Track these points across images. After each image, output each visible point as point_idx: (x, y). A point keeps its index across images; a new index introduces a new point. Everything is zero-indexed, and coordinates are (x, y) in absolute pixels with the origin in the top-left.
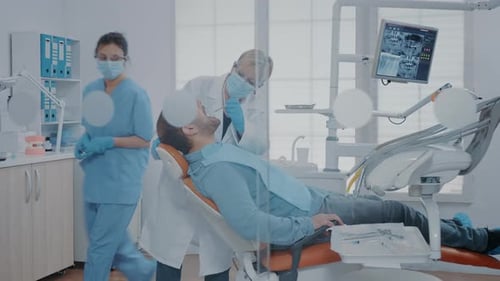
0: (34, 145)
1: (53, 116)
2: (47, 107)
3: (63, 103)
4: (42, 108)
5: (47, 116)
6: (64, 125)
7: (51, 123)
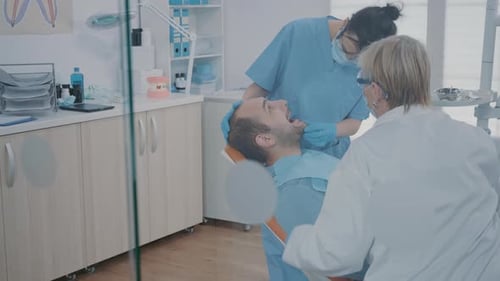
0: (159, 87)
1: (185, 50)
2: (177, 40)
3: (193, 36)
4: (171, 41)
5: (177, 50)
6: (196, 60)
7: (182, 58)
